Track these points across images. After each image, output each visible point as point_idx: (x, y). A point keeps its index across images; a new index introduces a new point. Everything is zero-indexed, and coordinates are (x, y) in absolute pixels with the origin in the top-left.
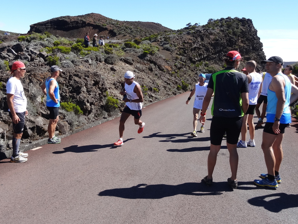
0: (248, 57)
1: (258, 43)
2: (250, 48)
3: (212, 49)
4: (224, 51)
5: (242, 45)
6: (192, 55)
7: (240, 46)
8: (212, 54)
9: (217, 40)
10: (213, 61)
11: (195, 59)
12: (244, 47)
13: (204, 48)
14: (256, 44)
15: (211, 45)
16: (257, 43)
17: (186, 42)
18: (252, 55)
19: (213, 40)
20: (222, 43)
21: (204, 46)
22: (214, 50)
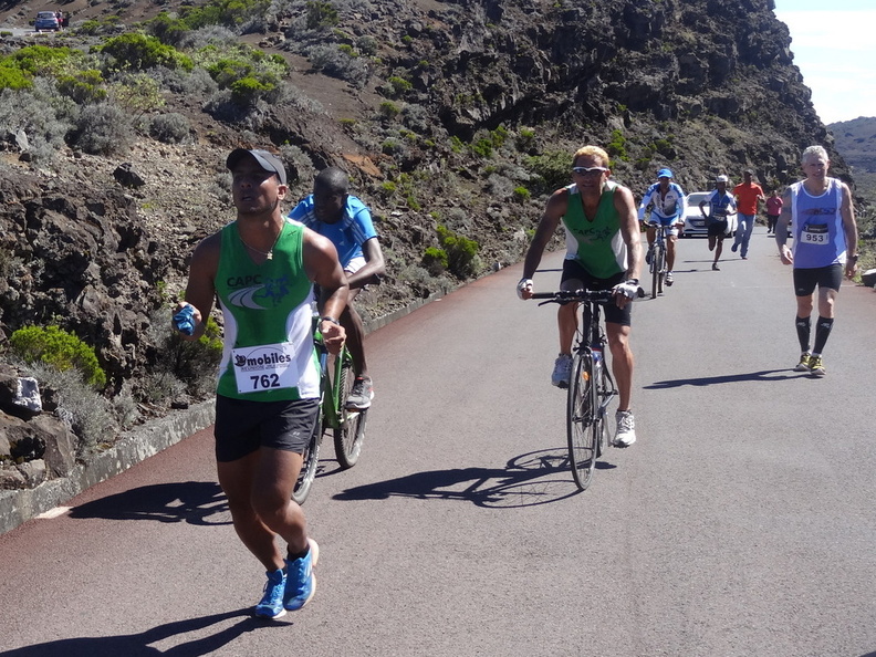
0: (723, 96)
1: (767, 27)
2: (729, 50)
3: (545, 63)
4: (603, 72)
5: (689, 35)
6: (452, 97)
7: (679, 41)
8: (549, 90)
9: (569, 16)
10: (554, 126)
11: (470, 117)
12: (701, 46)
13: (508, 57)
14: (755, 30)
15: (542, 40)
16: (763, 28)
17: (417, 27)
18: (742, 84)
19: (549, 17)
20: (591, 31)
21: (505, 45)
22: (556, 67)
